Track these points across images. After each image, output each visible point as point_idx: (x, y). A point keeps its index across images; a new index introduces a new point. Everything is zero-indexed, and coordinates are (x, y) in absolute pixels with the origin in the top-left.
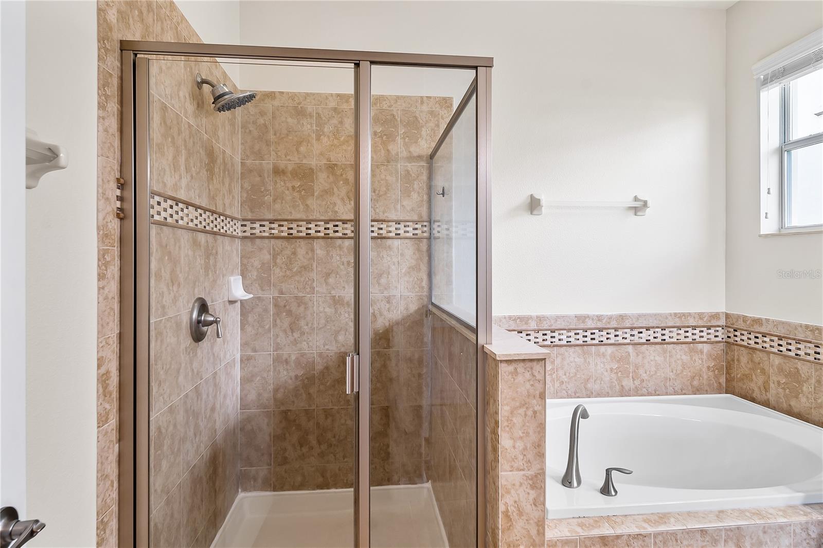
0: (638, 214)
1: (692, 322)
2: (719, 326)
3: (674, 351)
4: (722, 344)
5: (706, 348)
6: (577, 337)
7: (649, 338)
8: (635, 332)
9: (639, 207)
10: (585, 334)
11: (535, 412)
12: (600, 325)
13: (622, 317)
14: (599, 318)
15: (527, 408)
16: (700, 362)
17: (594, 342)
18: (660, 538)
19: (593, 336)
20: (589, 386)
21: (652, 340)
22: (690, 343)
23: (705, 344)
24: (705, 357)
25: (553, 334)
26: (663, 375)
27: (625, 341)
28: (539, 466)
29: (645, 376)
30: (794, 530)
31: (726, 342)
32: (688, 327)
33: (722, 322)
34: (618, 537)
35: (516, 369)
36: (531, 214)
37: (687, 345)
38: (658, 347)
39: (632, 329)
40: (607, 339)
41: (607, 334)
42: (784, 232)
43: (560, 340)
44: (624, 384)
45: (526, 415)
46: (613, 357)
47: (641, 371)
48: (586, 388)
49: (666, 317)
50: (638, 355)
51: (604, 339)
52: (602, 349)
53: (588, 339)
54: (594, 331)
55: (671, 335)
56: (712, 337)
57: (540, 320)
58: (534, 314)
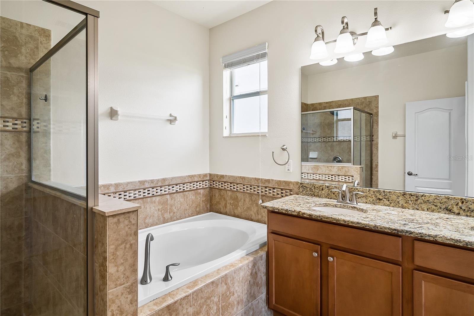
0: (172, 123)
1: (196, 179)
2: (207, 180)
3: (188, 195)
4: (208, 189)
5: (202, 191)
6: (140, 193)
7: (177, 190)
8: (170, 187)
9: (172, 120)
10: (145, 191)
11: (131, 245)
12: (152, 185)
13: (164, 180)
14: (152, 181)
15: (126, 243)
16: (200, 198)
17: (149, 195)
18: (195, 294)
19: (149, 192)
20: (147, 221)
21: (179, 191)
22: (195, 190)
23: (201, 190)
24: (201, 196)
25: (126, 194)
26: (184, 208)
27: (166, 193)
28: (134, 278)
29: (175, 210)
30: (244, 268)
31: (210, 187)
32: (195, 182)
33: (208, 178)
34: (176, 302)
35: (119, 220)
36: (111, 119)
37: (194, 191)
38: (181, 193)
39: (169, 186)
40: (156, 192)
41: (156, 190)
42: (232, 135)
43: (129, 197)
44: (165, 216)
45: (125, 248)
46: (159, 202)
47: (173, 208)
48: (145, 223)
49: (184, 177)
50: (172, 200)
51: (155, 193)
52: (154, 198)
53: (146, 194)
54: (149, 189)
55: (187, 187)
56: (204, 185)
57: (117, 186)
58: (113, 182)
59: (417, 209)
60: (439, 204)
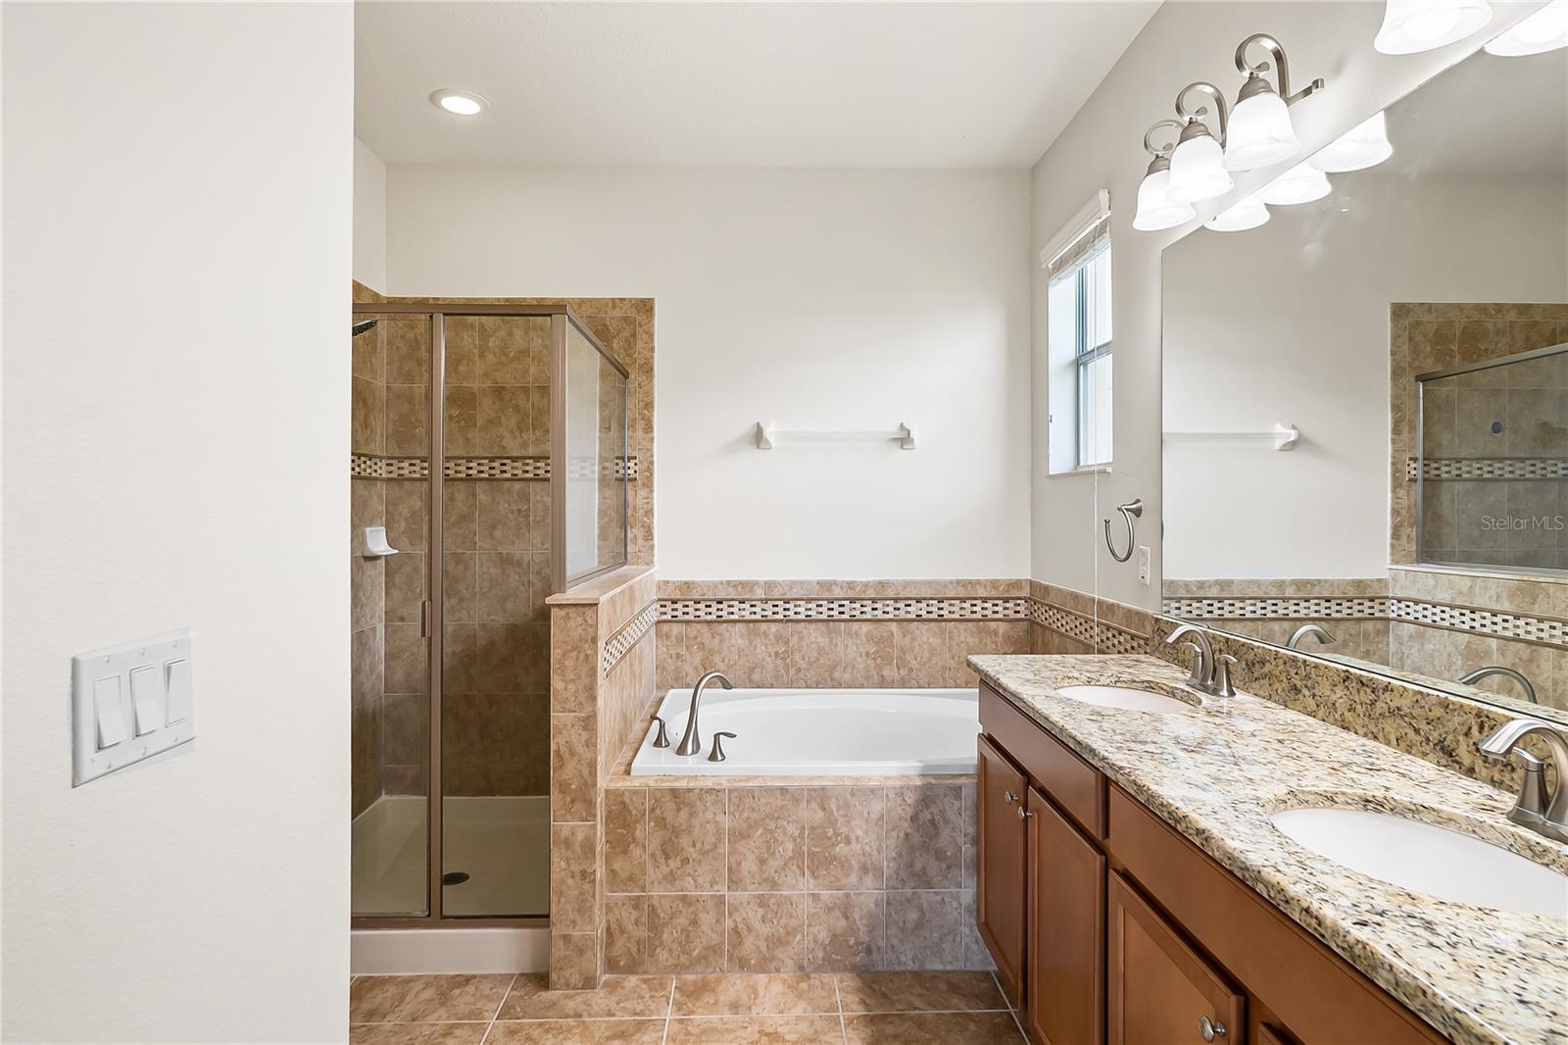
0: (905, 447)
1: (982, 593)
2: (1020, 599)
3: (955, 631)
4: (1025, 623)
5: (1002, 627)
6: (820, 609)
7: (920, 613)
8: (901, 605)
9: (904, 439)
10: (832, 606)
12: (851, 594)
13: (882, 584)
14: (851, 585)
16: (994, 646)
17: (843, 617)
19: (841, 609)
20: (836, 675)
21: (925, 616)
22: (979, 620)
23: (1000, 623)
24: (1000, 639)
25: (787, 606)
26: (940, 663)
27: (887, 616)
29: (914, 664)
31: (1029, 619)
32: (976, 599)
33: (1026, 592)
36: (758, 447)
37: (975, 623)
38: (932, 624)
39: (896, 600)
40: (862, 613)
41: (862, 606)
42: (1077, 470)
43: (796, 613)
44: (884, 673)
46: (869, 637)
47: (909, 657)
48: (832, 679)
49: (945, 584)
50: (904, 636)
51: (857, 613)
52: (855, 626)
53: (835, 613)
54: (843, 602)
55: (952, 609)
56: (1010, 612)
57: (770, 587)
58: (761, 578)
59: (1376, 738)
60: (1423, 726)
